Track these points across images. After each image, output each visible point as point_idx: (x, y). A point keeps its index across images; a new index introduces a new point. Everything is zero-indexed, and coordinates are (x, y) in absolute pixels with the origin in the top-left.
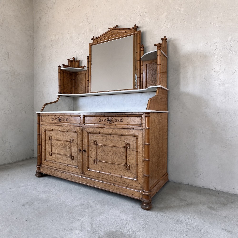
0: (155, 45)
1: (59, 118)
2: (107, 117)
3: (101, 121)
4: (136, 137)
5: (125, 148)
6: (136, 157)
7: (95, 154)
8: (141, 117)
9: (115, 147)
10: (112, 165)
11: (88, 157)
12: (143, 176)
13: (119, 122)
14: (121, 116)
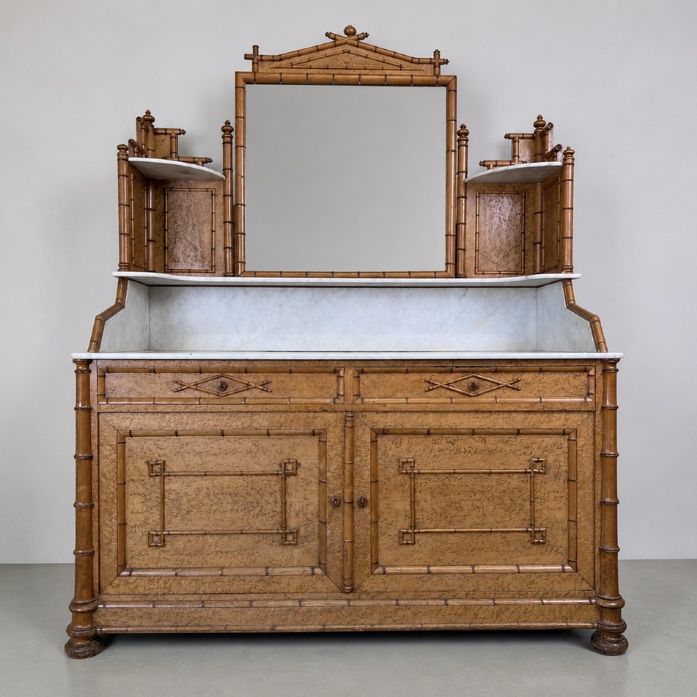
0: (507, 137)
1: (222, 379)
2: (460, 375)
3: (433, 389)
4: (567, 437)
5: (530, 472)
6: (569, 499)
7: (408, 508)
8: (586, 374)
9: (490, 473)
10: (480, 538)
11: (375, 523)
12: (597, 551)
13: (508, 392)
14: (518, 372)
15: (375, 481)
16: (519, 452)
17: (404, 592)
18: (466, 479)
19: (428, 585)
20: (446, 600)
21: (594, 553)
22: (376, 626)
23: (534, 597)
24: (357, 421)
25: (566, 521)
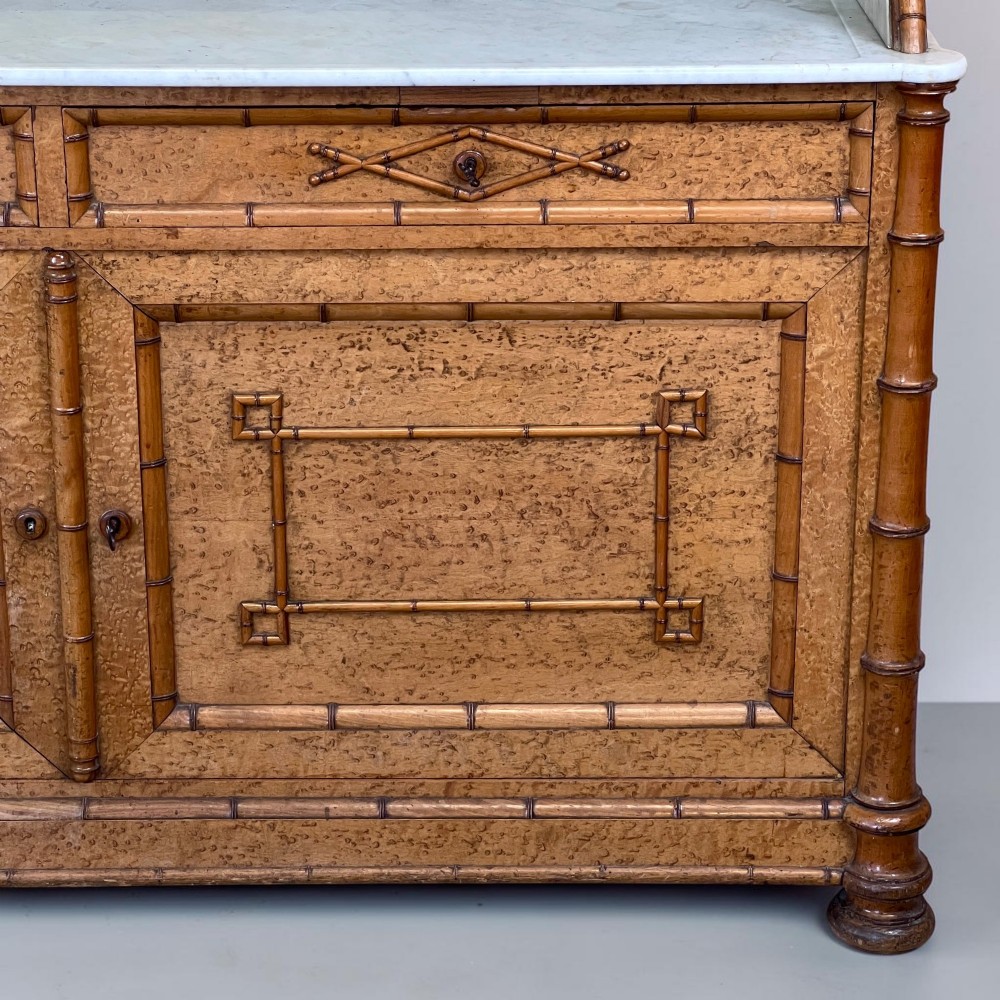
2: (427, 130)
3: (336, 177)
4: (776, 327)
5: (656, 435)
6: (777, 514)
7: (265, 540)
8: (844, 128)
9: (526, 439)
10: (493, 629)
11: (163, 584)
12: (854, 671)
13: (586, 186)
14: (618, 121)
15: (156, 464)
16: (621, 373)
17: (257, 780)
18: (448, 454)
19: (333, 760)
20: (383, 801)
21: (845, 674)
22: (169, 874)
23: (655, 797)
24: (85, 280)
25: (767, 579)
